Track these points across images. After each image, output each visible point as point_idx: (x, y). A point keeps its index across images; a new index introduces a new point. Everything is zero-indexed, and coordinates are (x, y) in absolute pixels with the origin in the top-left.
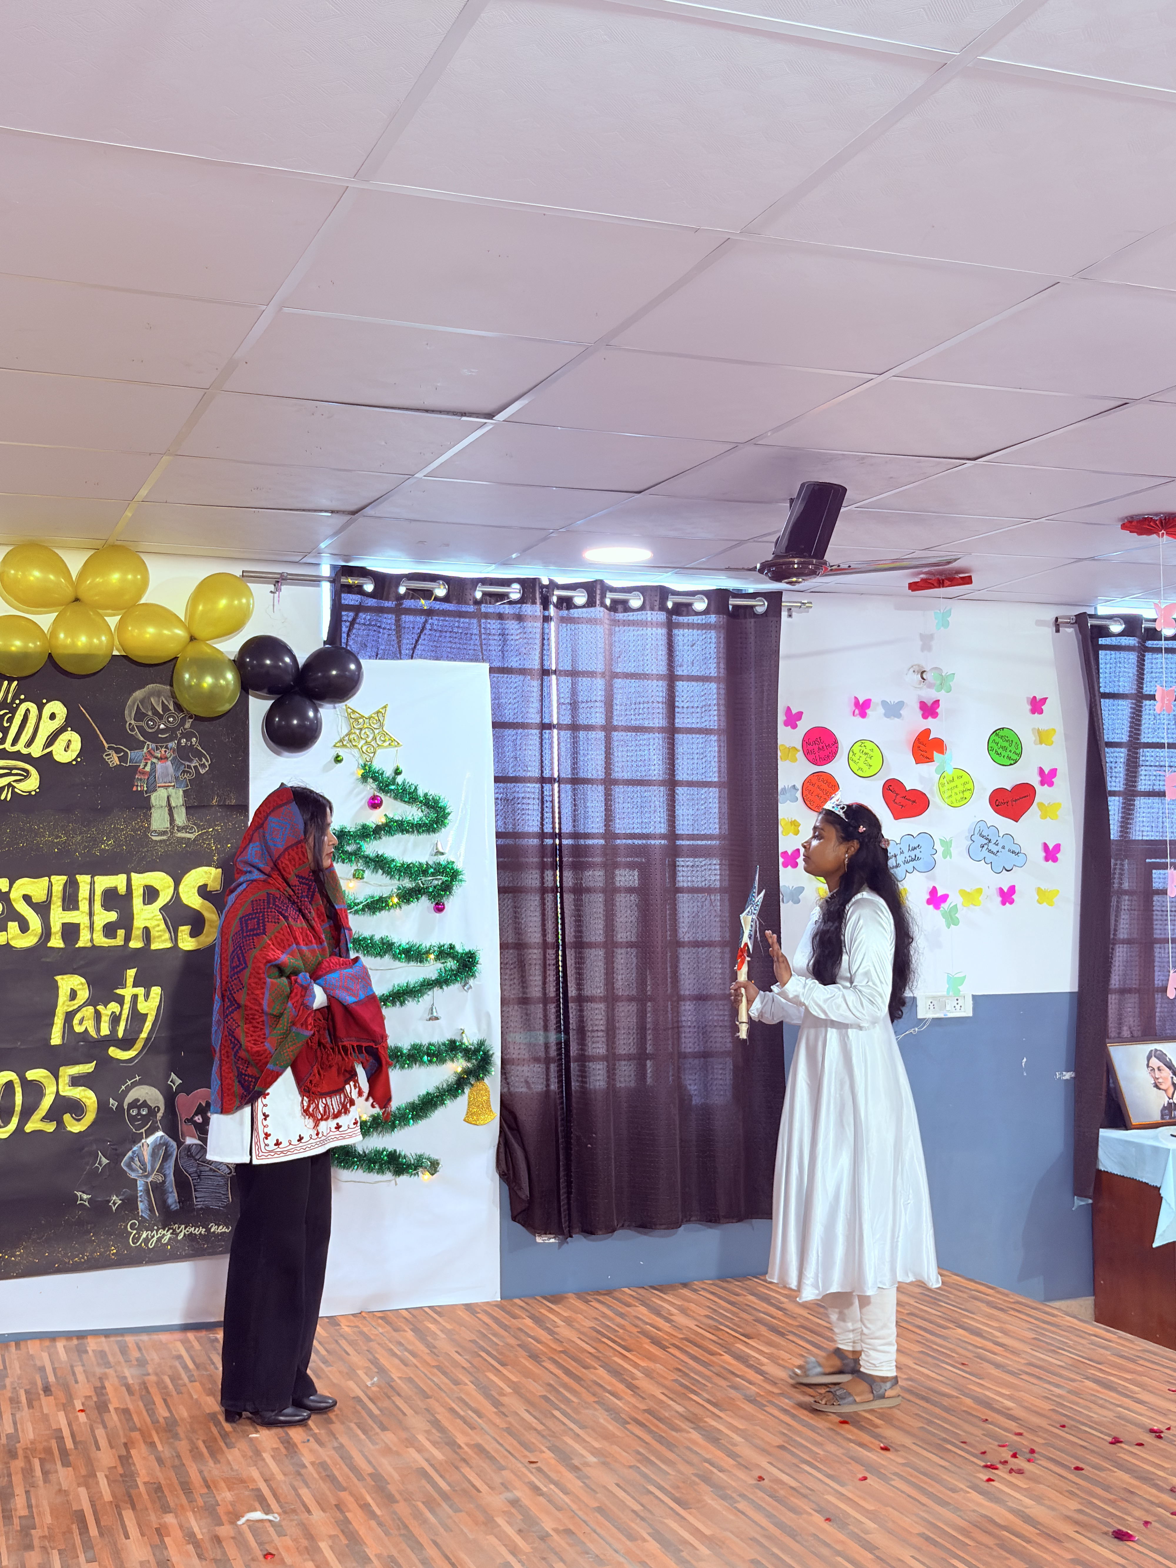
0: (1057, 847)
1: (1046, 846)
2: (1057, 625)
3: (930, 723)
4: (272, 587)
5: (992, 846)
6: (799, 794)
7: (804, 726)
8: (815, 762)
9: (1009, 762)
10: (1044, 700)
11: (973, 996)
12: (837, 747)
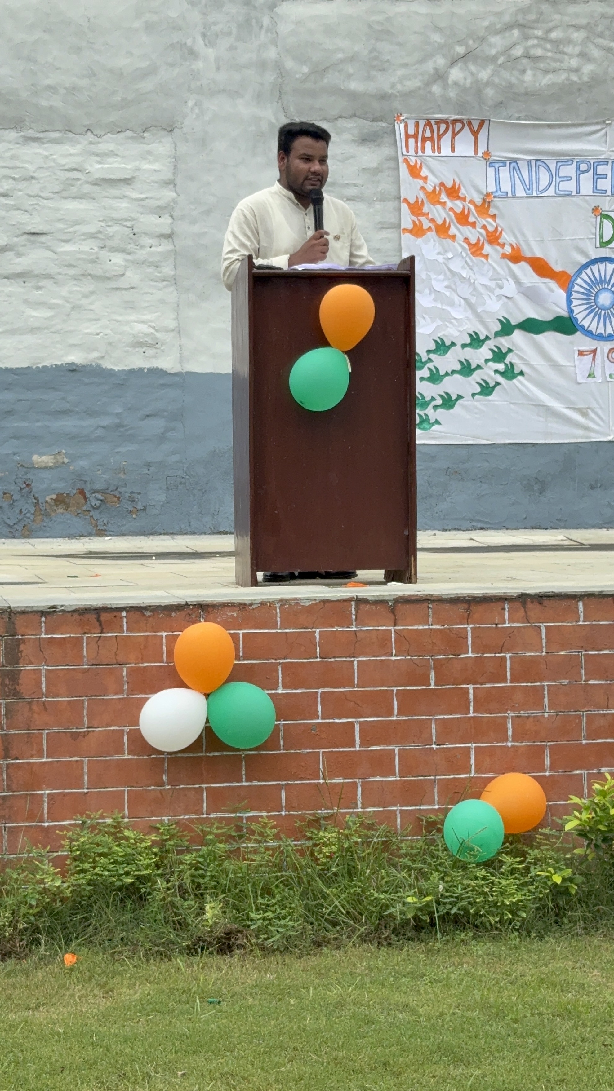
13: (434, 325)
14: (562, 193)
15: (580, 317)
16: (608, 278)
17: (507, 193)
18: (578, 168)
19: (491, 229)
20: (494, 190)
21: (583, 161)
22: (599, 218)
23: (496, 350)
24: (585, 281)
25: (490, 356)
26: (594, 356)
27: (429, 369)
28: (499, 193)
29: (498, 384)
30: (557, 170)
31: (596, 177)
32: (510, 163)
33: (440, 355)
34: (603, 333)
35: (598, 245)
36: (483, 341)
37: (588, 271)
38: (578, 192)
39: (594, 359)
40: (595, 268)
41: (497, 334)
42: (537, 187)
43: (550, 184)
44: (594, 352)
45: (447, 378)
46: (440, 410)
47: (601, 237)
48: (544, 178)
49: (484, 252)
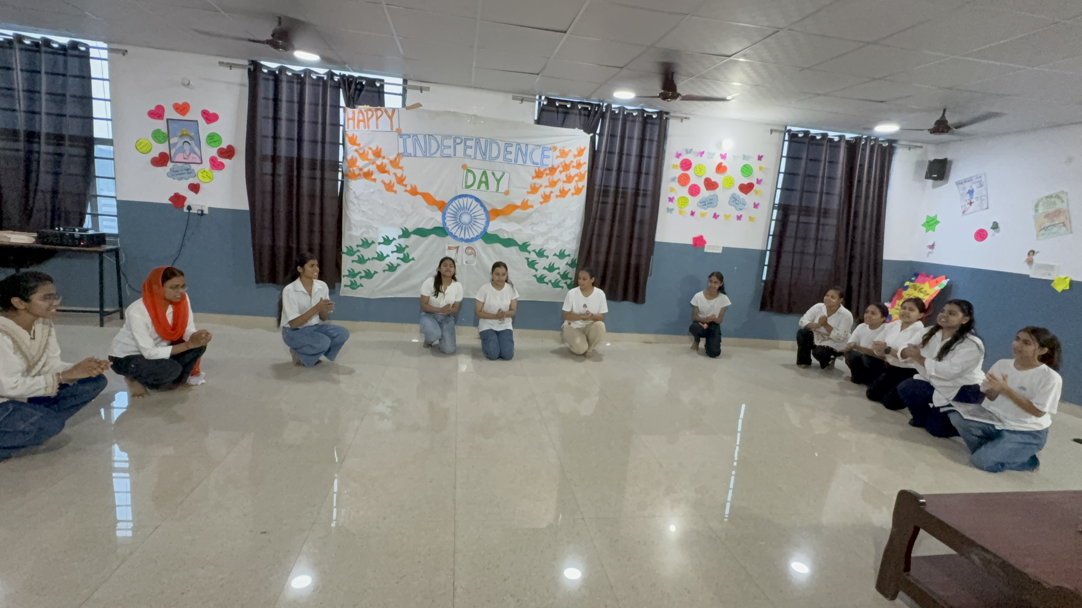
0: (758, 204)
1: (755, 204)
2: (772, 131)
3: (722, 161)
4: (520, 102)
5: (737, 202)
6: (677, 180)
7: (682, 158)
8: (683, 170)
9: (747, 175)
10: (762, 156)
11: (723, 248)
12: (691, 166)
13: (362, 231)
14: (445, 155)
15: (450, 228)
16: (468, 208)
17: (411, 154)
18: (455, 141)
19: (399, 175)
20: (403, 152)
21: (458, 138)
22: (465, 171)
23: (399, 246)
24: (454, 207)
25: (395, 249)
26: (457, 250)
27: (358, 256)
28: (406, 154)
29: (398, 265)
30: (442, 141)
31: (465, 147)
32: (413, 136)
33: (365, 248)
34: (463, 237)
35: (464, 187)
36: (392, 241)
37: (457, 201)
38: (455, 155)
39: (457, 252)
40: (461, 200)
41: (400, 237)
42: (430, 150)
43: (438, 150)
44: (457, 248)
45: (368, 261)
46: (363, 279)
47: (466, 183)
48: (434, 146)
49: (395, 189)
